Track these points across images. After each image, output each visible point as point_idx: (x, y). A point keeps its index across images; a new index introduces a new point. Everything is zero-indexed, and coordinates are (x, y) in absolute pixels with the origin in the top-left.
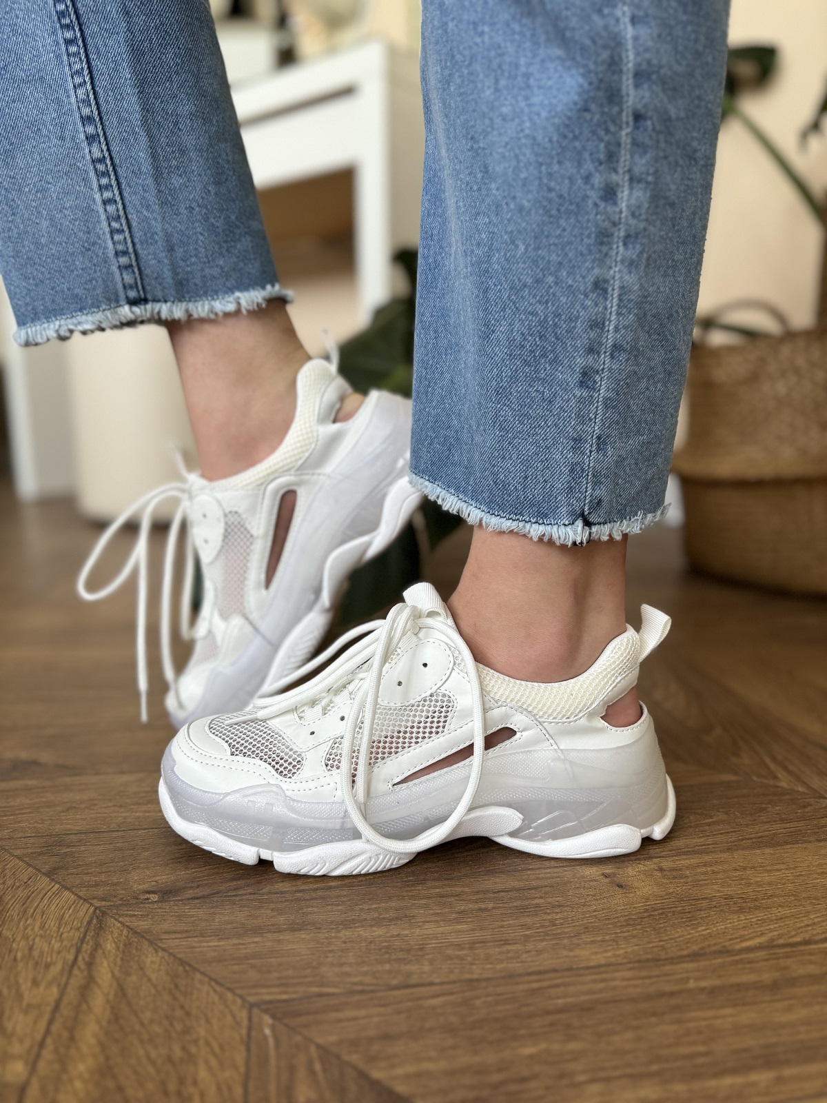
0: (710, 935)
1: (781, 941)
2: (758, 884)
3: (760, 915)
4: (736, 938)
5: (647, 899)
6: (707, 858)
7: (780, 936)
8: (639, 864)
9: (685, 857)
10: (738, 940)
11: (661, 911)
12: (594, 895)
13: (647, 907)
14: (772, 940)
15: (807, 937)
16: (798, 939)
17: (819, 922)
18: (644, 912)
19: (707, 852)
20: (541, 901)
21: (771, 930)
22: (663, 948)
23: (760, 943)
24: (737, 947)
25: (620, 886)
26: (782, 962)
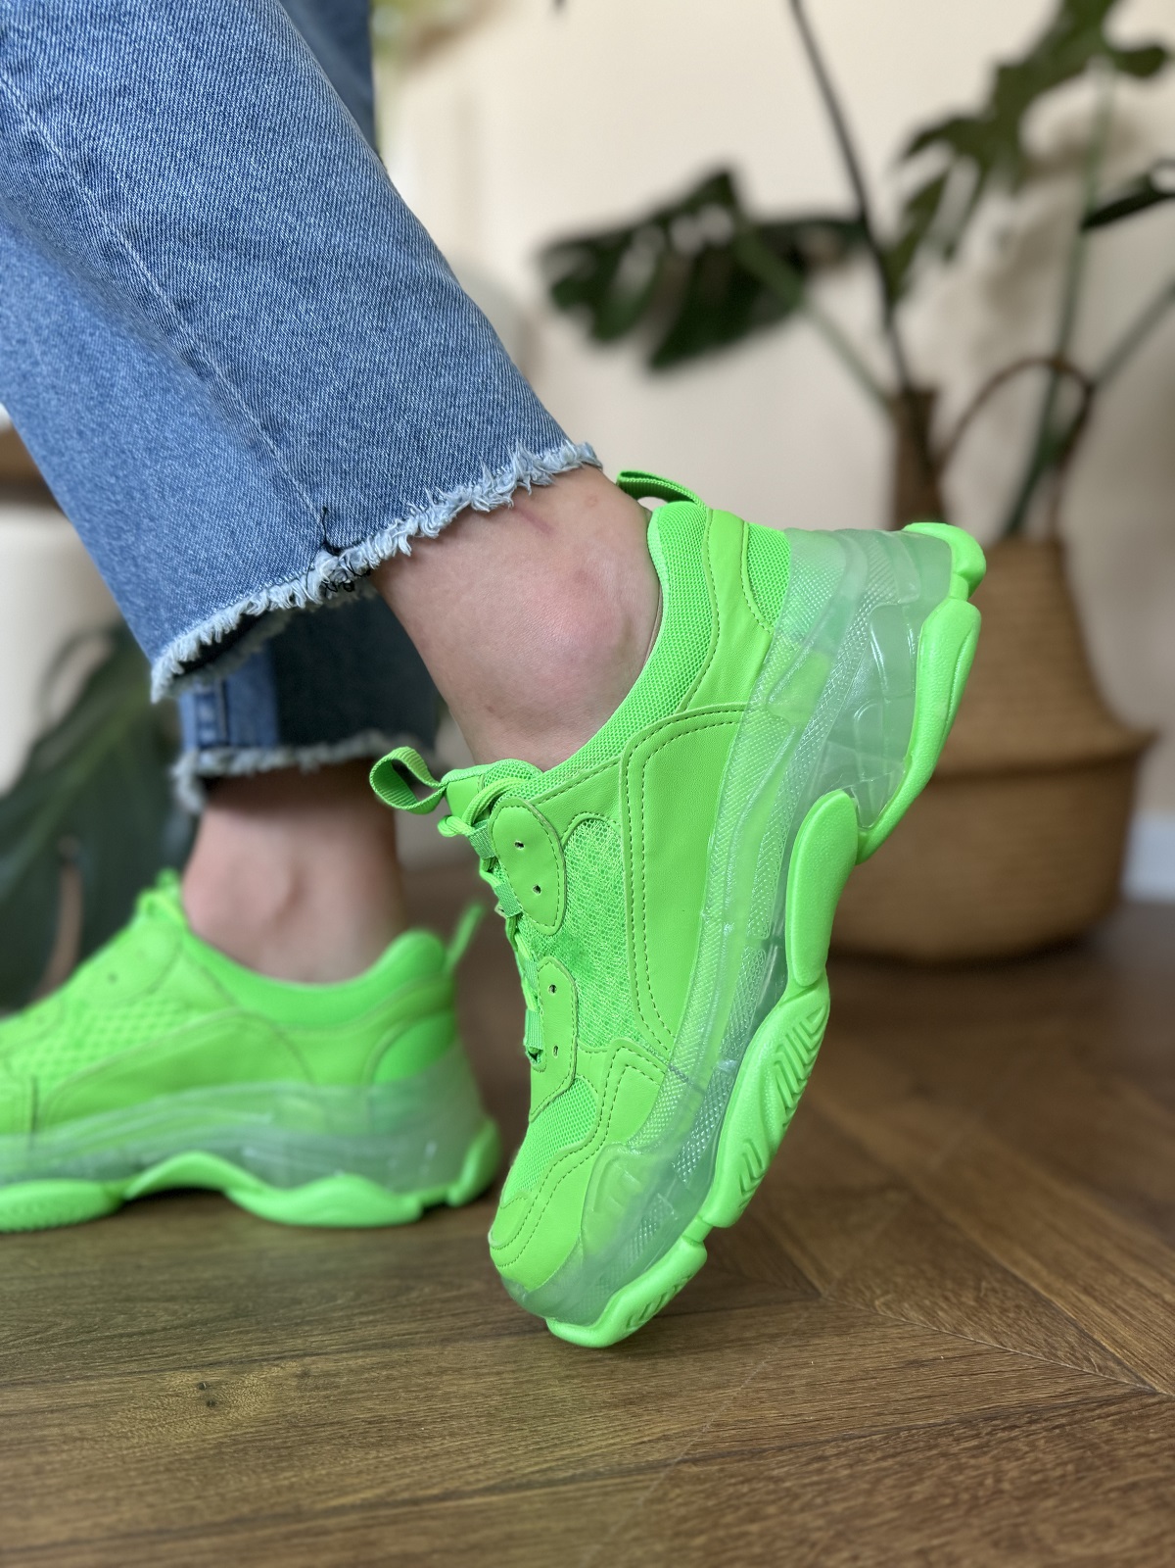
0: (291, 1488)
1: (406, 1495)
2: (446, 1397)
3: (406, 1450)
4: (332, 1491)
5: (240, 1425)
6: (396, 1355)
7: (408, 1487)
8: (277, 1366)
9: (361, 1353)
10: (331, 1495)
11: (241, 1446)
12: (154, 1420)
13: (226, 1440)
14: (392, 1493)
15: (451, 1485)
16: (435, 1491)
17: (495, 1460)
18: (211, 1449)
19: (402, 1345)
20: (56, 1431)
21: (402, 1476)
22: (192, 1510)
23: (364, 1500)
24: (320, 1506)
25: (211, 1404)
26: (373, 1535)
